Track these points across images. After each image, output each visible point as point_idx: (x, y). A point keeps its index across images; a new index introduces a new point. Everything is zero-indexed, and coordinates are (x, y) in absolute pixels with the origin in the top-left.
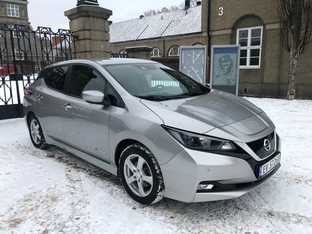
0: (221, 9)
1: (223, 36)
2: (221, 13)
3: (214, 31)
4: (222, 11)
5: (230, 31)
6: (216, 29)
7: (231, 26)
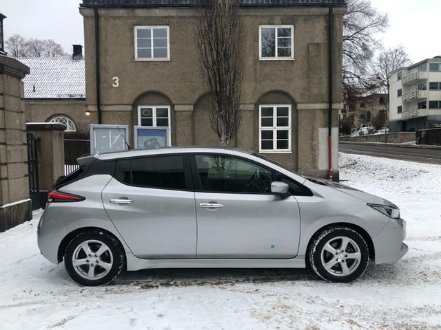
0: (116, 80)
1: (120, 113)
2: (116, 84)
3: (106, 105)
4: (117, 82)
5: (130, 108)
6: (109, 103)
7: (131, 101)
